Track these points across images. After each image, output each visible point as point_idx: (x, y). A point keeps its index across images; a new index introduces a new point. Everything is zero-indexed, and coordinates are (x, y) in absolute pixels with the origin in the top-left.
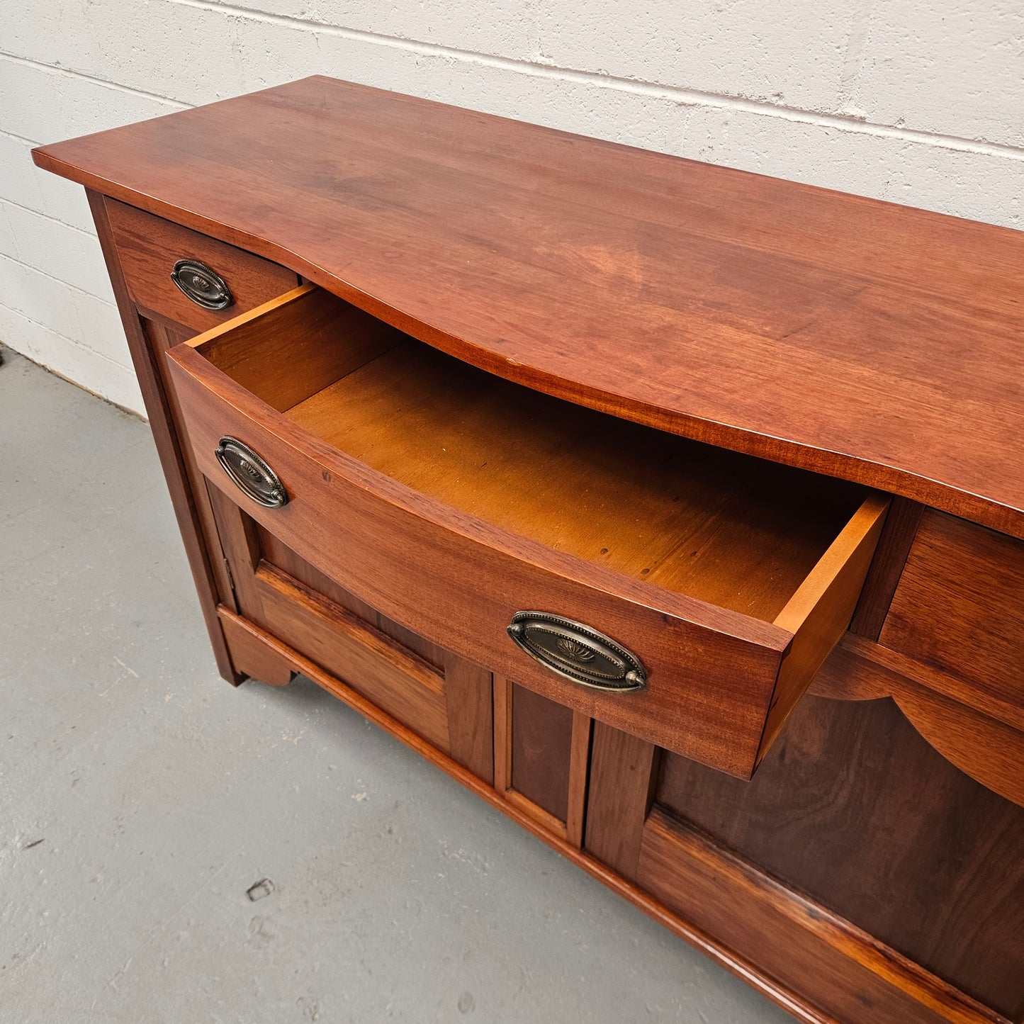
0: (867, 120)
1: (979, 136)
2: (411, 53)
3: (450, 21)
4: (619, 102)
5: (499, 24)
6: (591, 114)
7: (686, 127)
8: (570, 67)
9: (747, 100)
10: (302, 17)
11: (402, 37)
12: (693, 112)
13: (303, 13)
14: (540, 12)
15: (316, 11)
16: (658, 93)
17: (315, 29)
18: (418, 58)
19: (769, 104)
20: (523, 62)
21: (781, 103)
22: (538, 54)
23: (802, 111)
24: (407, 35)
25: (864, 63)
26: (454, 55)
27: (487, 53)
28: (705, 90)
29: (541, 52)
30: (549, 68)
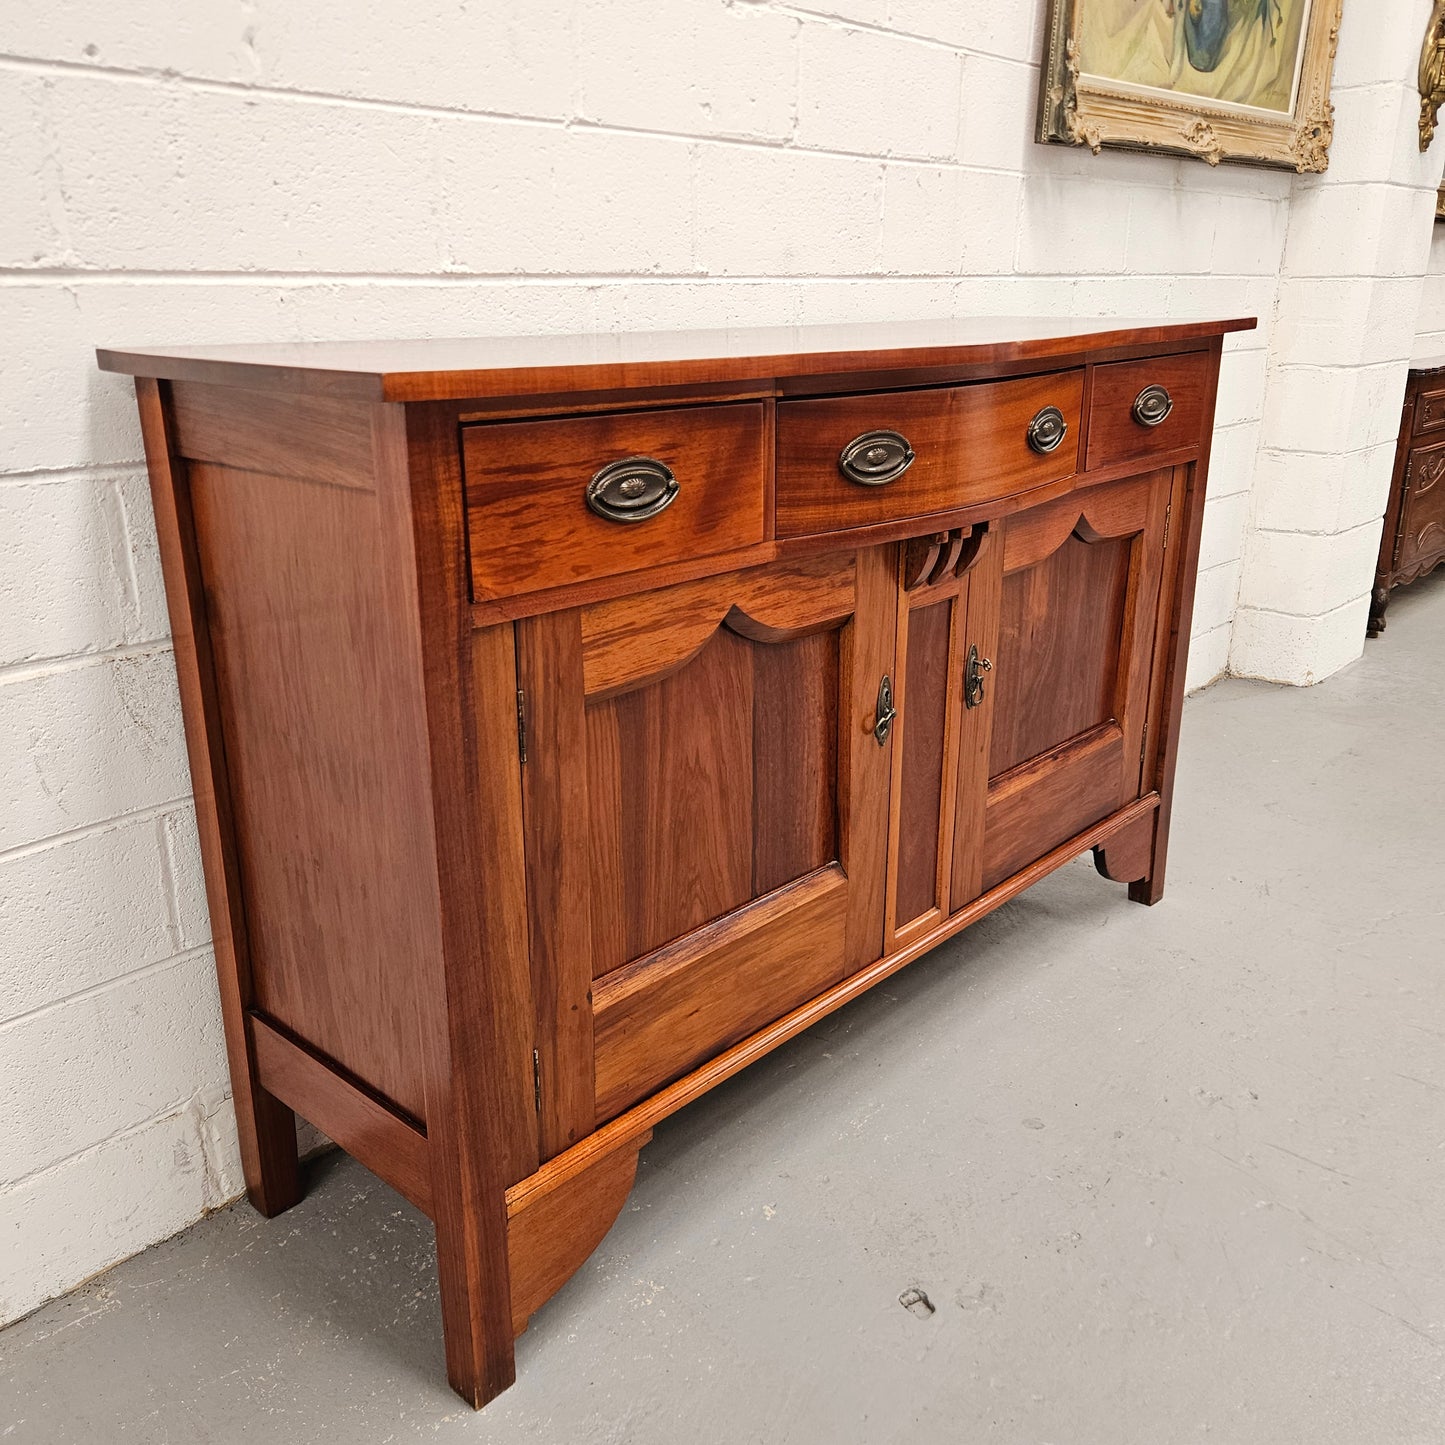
0: (710, 274)
1: (761, 272)
2: (269, 289)
3: (329, 240)
4: (538, 298)
5: (400, 235)
6: (511, 316)
7: (596, 308)
8: (486, 271)
9: (638, 275)
10: (35, 265)
11: (253, 270)
12: (600, 293)
13: (37, 259)
14: (448, 217)
15: (70, 251)
16: (572, 282)
17: (68, 281)
18: (282, 293)
19: (652, 275)
20: (433, 275)
21: (659, 271)
22: (449, 262)
23: (672, 276)
24: (260, 266)
25: (700, 232)
26: (339, 281)
27: (385, 271)
28: (606, 271)
29: (452, 260)
30: (463, 276)
